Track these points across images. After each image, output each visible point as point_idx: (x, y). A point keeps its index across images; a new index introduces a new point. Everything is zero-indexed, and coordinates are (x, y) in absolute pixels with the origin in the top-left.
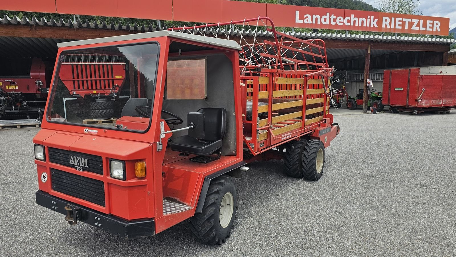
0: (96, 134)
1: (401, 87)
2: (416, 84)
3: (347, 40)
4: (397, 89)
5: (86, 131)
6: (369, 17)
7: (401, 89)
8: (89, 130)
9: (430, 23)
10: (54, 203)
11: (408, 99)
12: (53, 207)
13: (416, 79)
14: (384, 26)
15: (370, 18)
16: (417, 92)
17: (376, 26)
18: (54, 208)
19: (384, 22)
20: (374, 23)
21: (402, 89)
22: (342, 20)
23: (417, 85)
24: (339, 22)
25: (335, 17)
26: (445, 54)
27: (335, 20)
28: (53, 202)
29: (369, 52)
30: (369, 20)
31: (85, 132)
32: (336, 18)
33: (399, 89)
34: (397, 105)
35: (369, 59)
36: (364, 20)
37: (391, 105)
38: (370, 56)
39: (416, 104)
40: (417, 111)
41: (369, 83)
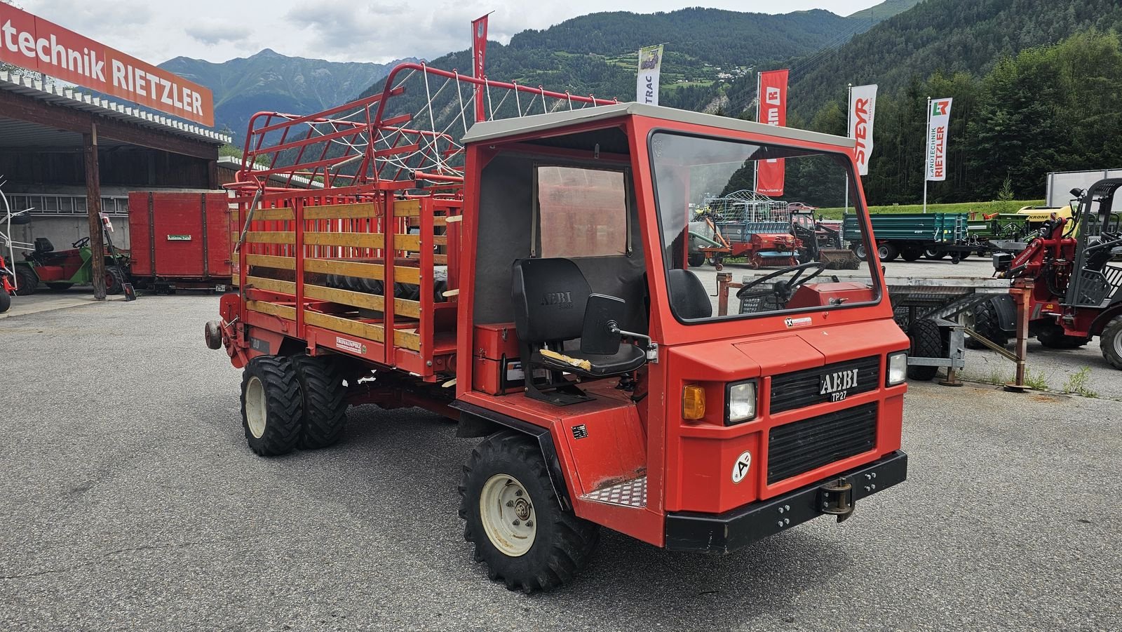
0: (811, 324)
1: (186, 234)
2: (223, 227)
3: (47, 102)
4: (174, 238)
5: (790, 323)
6: (86, 51)
7: (186, 239)
8: (795, 321)
9: (188, 95)
10: (785, 509)
11: (207, 260)
12: (781, 524)
13: (222, 216)
14: (116, 83)
15: (89, 55)
16: (227, 244)
17: (102, 79)
18: (785, 523)
19: (116, 74)
20: (97, 70)
21: (189, 238)
22: (32, 45)
23: (225, 229)
24: (26, 47)
25: (14, 31)
26: (211, 164)
27: (15, 40)
28: (782, 510)
29: (95, 143)
30: (86, 58)
31: (788, 327)
32: (18, 32)
33: (180, 239)
34: (176, 276)
35: (97, 158)
36: (77, 54)
37: (162, 276)
38: (97, 152)
39: (228, 270)
40: (223, 287)
41: (105, 222)
